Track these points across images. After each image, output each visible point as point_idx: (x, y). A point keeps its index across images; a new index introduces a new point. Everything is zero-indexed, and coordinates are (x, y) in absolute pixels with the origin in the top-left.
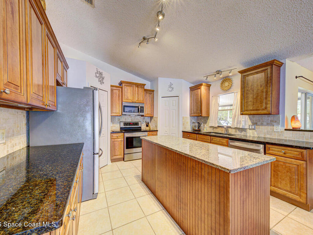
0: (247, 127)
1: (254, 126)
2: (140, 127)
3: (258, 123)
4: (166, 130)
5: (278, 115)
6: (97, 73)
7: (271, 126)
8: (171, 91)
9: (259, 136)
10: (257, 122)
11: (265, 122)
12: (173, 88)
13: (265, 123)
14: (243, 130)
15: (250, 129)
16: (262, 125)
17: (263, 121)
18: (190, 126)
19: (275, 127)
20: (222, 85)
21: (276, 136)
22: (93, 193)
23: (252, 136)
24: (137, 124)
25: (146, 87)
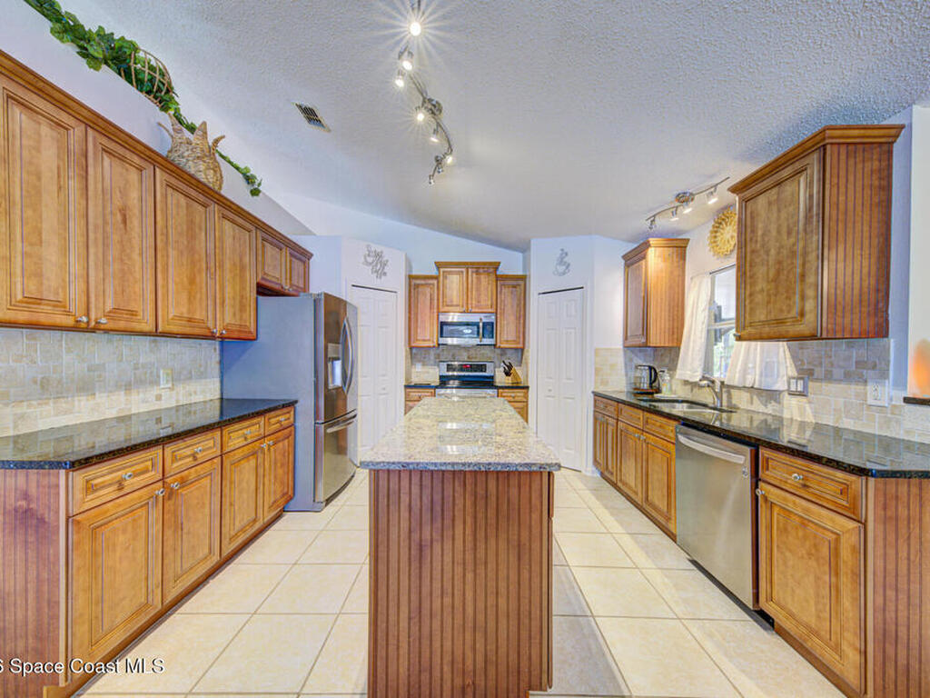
0: (781, 385)
1: (802, 382)
2: (492, 377)
3: (819, 372)
4: (550, 388)
5: (886, 339)
6: (369, 255)
7: (857, 382)
8: (564, 273)
9: (820, 422)
10: (812, 367)
11: (839, 367)
12: (569, 265)
13: (838, 373)
14: (771, 395)
15: (792, 394)
16: (828, 378)
17: (832, 365)
18: (624, 378)
19: (870, 388)
20: (715, 237)
21: (877, 425)
22: (314, 501)
23: (799, 419)
24: (482, 368)
25: (502, 271)
